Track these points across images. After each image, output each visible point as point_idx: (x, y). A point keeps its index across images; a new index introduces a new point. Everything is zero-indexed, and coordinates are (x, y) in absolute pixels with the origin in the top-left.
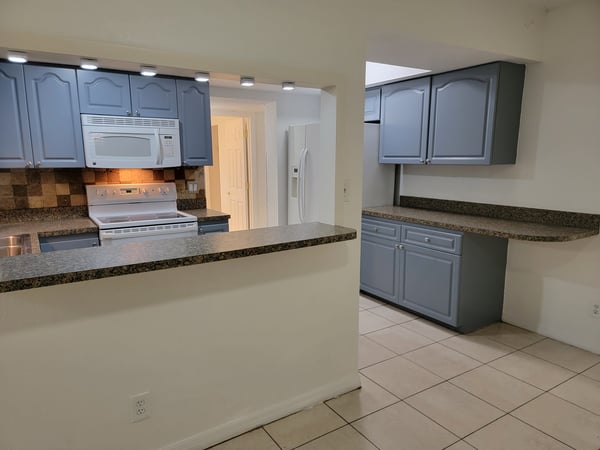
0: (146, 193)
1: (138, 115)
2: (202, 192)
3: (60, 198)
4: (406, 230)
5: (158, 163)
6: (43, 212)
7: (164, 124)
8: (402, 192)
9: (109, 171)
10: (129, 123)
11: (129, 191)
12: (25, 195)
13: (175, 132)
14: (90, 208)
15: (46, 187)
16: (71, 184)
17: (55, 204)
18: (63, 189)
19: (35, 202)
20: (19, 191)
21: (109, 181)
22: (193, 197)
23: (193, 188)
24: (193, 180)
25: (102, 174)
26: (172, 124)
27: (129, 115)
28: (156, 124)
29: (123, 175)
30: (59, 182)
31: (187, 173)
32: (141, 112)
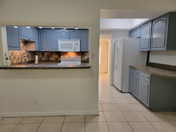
0: (73, 58)
1: (71, 39)
2: (88, 59)
3: (56, 58)
4: (139, 73)
5: (74, 50)
6: (52, 61)
7: (76, 41)
8: (150, 61)
9: (66, 52)
10: (68, 41)
11: (70, 57)
12: (49, 57)
13: (79, 43)
14: (61, 61)
15: (53, 56)
16: (58, 55)
17: (55, 60)
18: (57, 56)
19: (51, 59)
20: (48, 56)
21: (66, 55)
22: (86, 60)
23: (86, 57)
24: (86, 55)
25: (65, 53)
26: (78, 41)
27: (68, 39)
28: (74, 41)
29: (69, 54)
30: (56, 55)
31: (85, 53)
32: (71, 38)
